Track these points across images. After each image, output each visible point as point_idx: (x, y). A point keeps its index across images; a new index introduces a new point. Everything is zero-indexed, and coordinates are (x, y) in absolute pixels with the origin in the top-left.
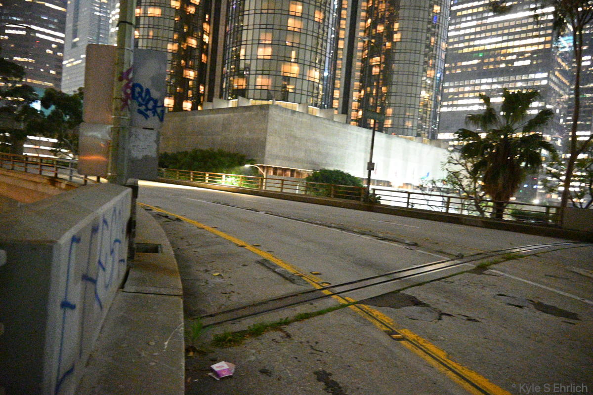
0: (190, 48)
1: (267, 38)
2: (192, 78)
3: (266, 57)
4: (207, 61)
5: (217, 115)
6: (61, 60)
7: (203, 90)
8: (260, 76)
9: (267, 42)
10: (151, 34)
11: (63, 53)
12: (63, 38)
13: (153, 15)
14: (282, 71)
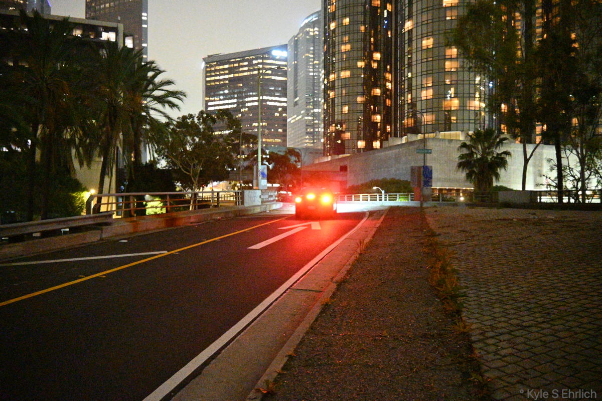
0: (376, 97)
1: (428, 82)
2: (379, 121)
3: (428, 98)
4: (391, 105)
6: (285, 119)
7: (389, 130)
8: (425, 114)
9: (429, 85)
10: (344, 92)
11: (286, 113)
12: (286, 102)
13: (344, 77)
14: (444, 106)
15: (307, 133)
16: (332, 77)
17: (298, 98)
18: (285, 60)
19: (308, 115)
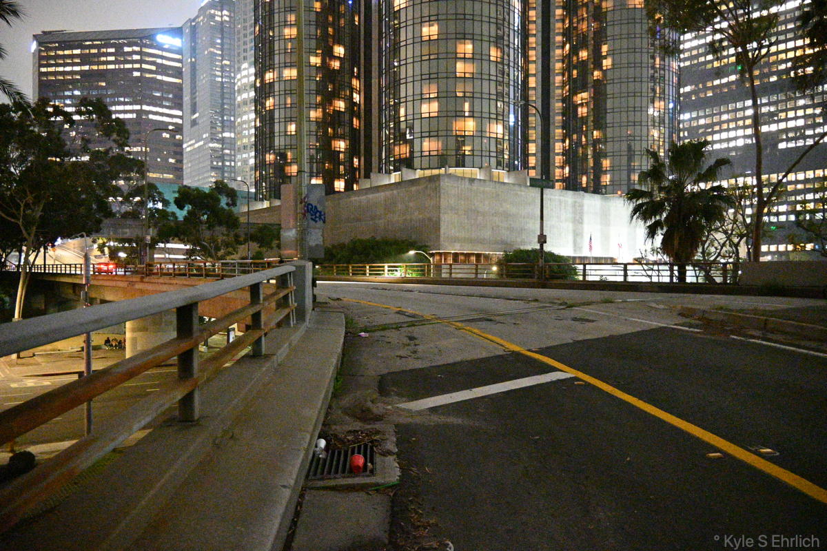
0: (338, 113)
1: (432, 90)
2: (342, 150)
3: (432, 115)
4: (360, 127)
5: (377, 195)
6: (179, 144)
7: (357, 164)
8: (427, 139)
9: (432, 96)
10: (289, 101)
11: (182, 135)
12: (181, 117)
13: (289, 78)
14: (454, 129)
15: (213, 168)
16: (269, 76)
17: (197, 115)
18: (179, 52)
19: (212, 140)
